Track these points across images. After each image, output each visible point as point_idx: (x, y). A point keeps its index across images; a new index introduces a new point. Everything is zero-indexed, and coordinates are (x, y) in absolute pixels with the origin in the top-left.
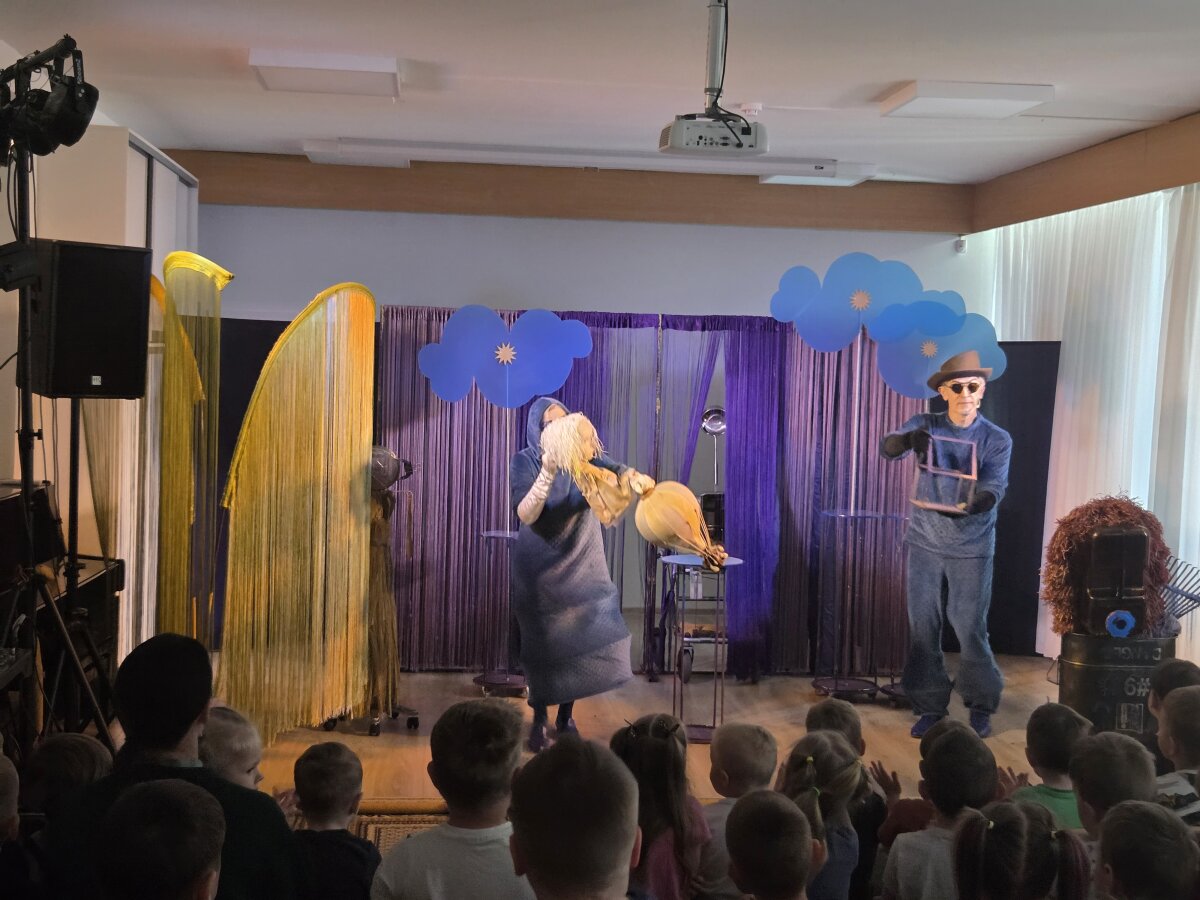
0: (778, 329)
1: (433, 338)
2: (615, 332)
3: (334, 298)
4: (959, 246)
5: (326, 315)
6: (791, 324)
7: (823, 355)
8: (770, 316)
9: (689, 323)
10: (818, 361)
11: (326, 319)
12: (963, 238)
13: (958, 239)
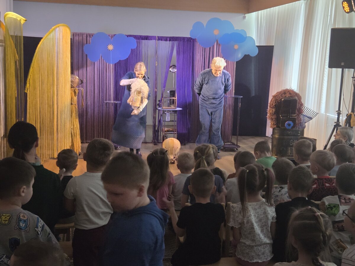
0: (192, 41)
1: (88, 42)
2: (143, 41)
3: (58, 29)
4: (244, 17)
6: (196, 39)
8: (190, 37)
9: (166, 39)
10: (204, 51)
12: (246, 15)
13: (244, 15)
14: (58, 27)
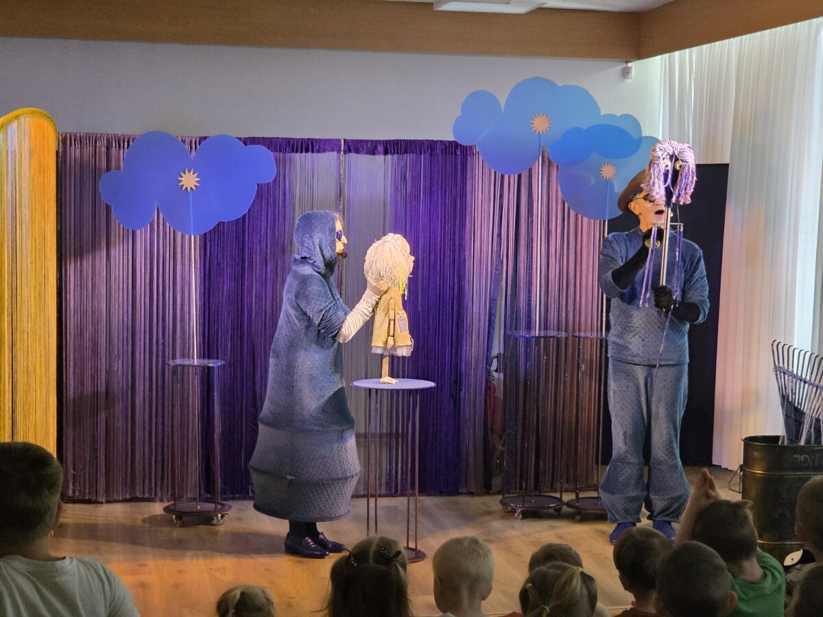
0: (458, 153)
1: (113, 165)
2: (298, 157)
3: (15, 125)
4: (626, 73)
5: (7, 141)
6: (471, 147)
7: (503, 176)
8: (452, 139)
9: (370, 147)
10: (498, 183)
11: (7, 146)
12: (630, 65)
13: (625, 65)
14: (17, 117)
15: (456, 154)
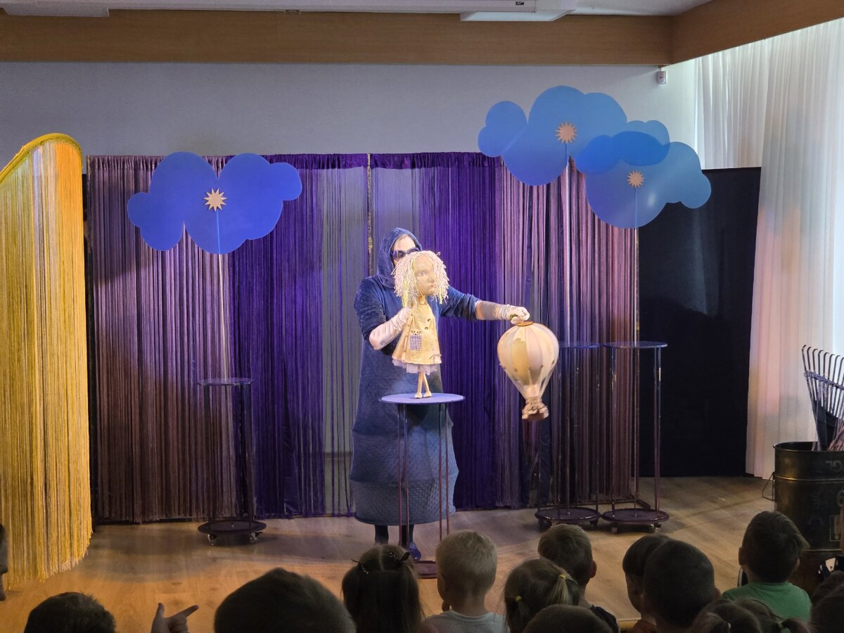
0: (486, 165)
1: (141, 187)
2: (325, 173)
3: (40, 150)
4: (659, 78)
5: (33, 167)
6: (499, 158)
7: (531, 188)
8: (478, 151)
9: (399, 161)
10: (527, 194)
11: (33, 171)
12: (663, 69)
13: (658, 70)
14: (42, 143)
15: (483, 166)
